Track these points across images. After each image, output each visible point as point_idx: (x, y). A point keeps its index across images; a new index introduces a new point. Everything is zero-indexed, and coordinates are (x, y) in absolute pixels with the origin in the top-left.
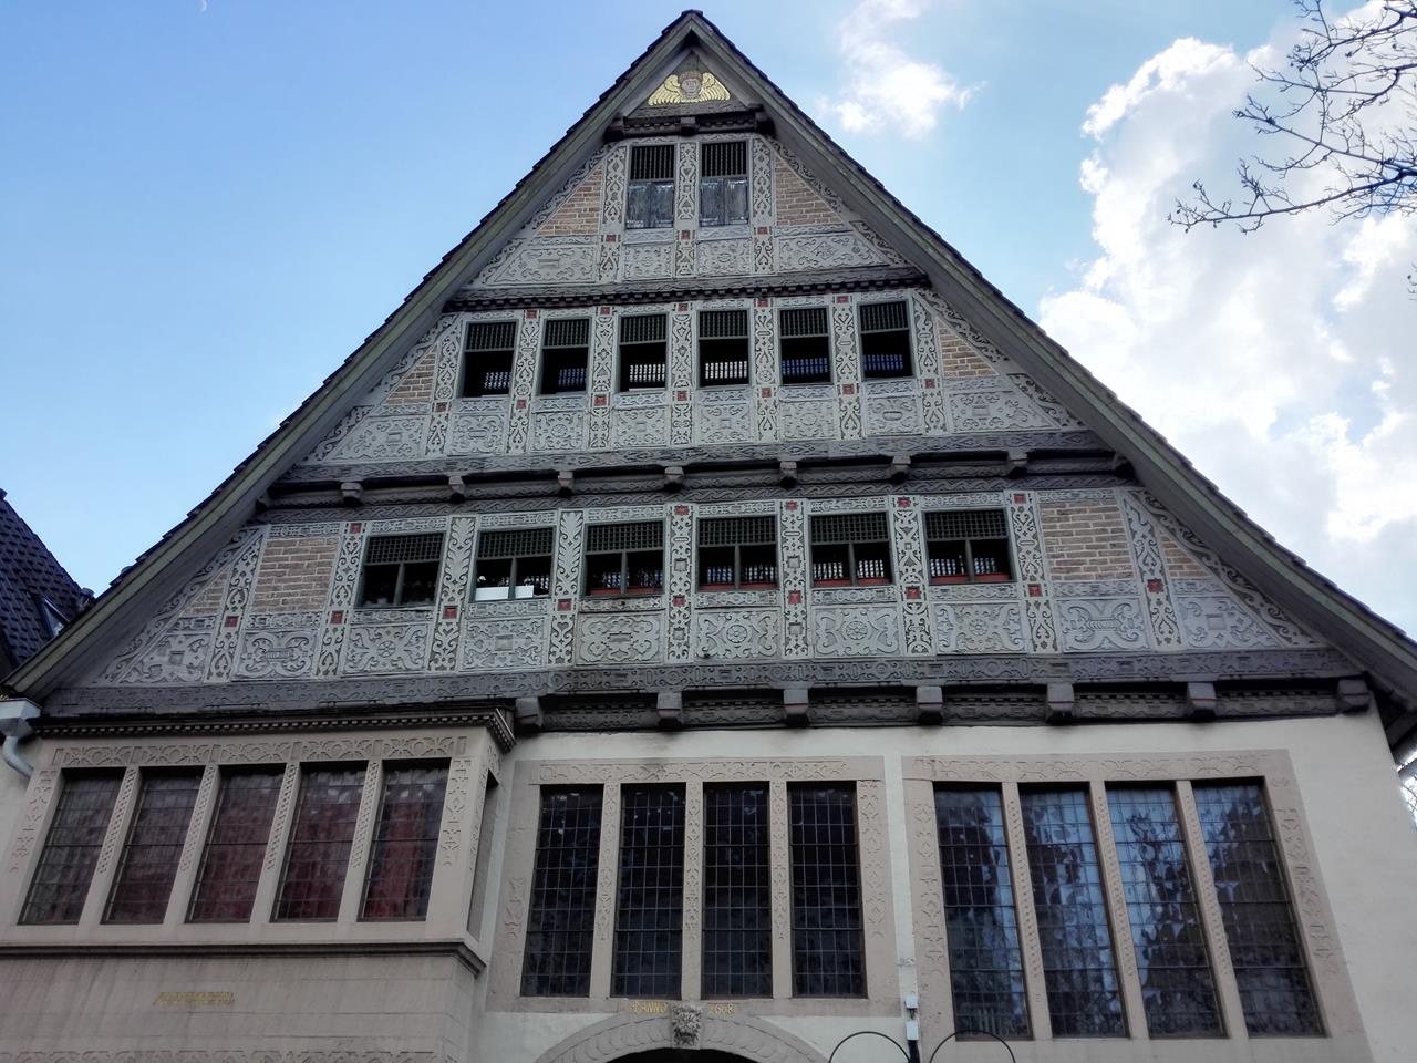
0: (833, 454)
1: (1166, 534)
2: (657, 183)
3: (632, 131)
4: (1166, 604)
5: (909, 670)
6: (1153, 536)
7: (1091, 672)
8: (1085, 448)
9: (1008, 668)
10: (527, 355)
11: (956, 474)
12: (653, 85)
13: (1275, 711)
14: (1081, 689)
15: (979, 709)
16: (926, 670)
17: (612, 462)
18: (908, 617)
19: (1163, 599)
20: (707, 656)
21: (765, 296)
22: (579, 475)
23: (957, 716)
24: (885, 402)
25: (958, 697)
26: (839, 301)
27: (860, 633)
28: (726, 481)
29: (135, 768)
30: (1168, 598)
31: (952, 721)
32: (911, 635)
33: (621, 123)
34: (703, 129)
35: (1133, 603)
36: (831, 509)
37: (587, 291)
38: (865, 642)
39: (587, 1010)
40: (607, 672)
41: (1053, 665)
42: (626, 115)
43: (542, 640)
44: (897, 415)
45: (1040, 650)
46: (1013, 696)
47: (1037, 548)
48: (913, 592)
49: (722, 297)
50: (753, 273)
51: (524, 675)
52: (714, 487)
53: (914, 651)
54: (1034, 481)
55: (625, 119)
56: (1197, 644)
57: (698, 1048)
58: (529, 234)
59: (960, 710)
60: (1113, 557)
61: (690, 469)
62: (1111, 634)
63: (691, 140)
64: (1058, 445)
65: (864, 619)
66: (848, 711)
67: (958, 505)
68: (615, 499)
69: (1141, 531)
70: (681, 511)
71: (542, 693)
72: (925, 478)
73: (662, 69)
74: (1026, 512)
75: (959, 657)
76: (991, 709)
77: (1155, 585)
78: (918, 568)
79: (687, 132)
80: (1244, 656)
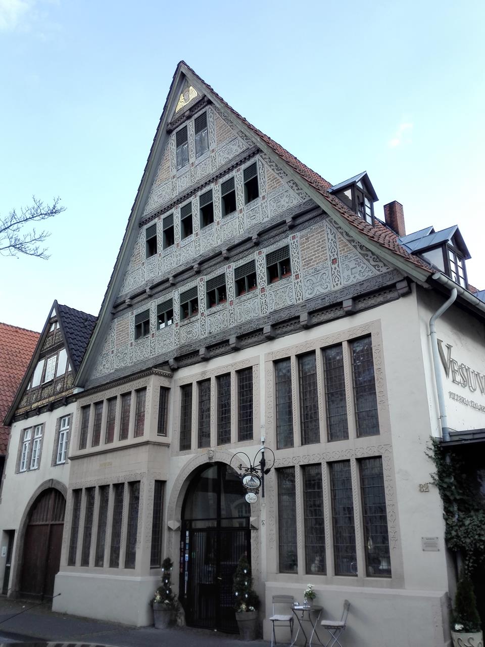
0: (237, 242)
1: (340, 236)
2: (183, 146)
3: (174, 126)
4: (338, 268)
5: (261, 322)
6: (335, 238)
7: (313, 306)
8: (311, 207)
9: (289, 312)
10: (160, 235)
11: (274, 235)
12: (176, 103)
13: (376, 303)
14: (311, 314)
15: (285, 330)
16: (266, 320)
17: (181, 269)
18: (262, 300)
19: (337, 267)
20: (210, 333)
21: (216, 180)
22: (175, 276)
23: (278, 334)
24: (250, 213)
25: (278, 327)
26: (238, 171)
27: (248, 312)
28: (211, 264)
29: (92, 403)
30: (338, 266)
31: (278, 336)
32: (262, 308)
33: (169, 125)
34: (194, 113)
35: (326, 272)
36: (240, 264)
37: (170, 203)
38: (250, 315)
39: (191, 454)
40: (187, 346)
41: (302, 307)
42: (170, 122)
43: (173, 339)
44: (254, 217)
45: (298, 302)
46: (293, 322)
47: (298, 259)
48: (263, 289)
49: (205, 186)
50: (211, 172)
51: (169, 352)
52: (209, 267)
53: (263, 314)
54: (298, 228)
55: (170, 123)
56: (348, 283)
57: (214, 461)
58: (154, 186)
59: (279, 332)
60: (321, 253)
61: (200, 264)
62: (319, 288)
63: (191, 120)
64: (303, 209)
65: (249, 306)
66: (250, 341)
67: (275, 248)
68: (186, 281)
69: (330, 237)
70: (201, 280)
71: (173, 357)
72: (265, 240)
73: (177, 94)
74: (296, 243)
75: (276, 312)
76: (289, 328)
77: (334, 261)
78: (264, 280)
79: (189, 117)
80: (361, 284)
